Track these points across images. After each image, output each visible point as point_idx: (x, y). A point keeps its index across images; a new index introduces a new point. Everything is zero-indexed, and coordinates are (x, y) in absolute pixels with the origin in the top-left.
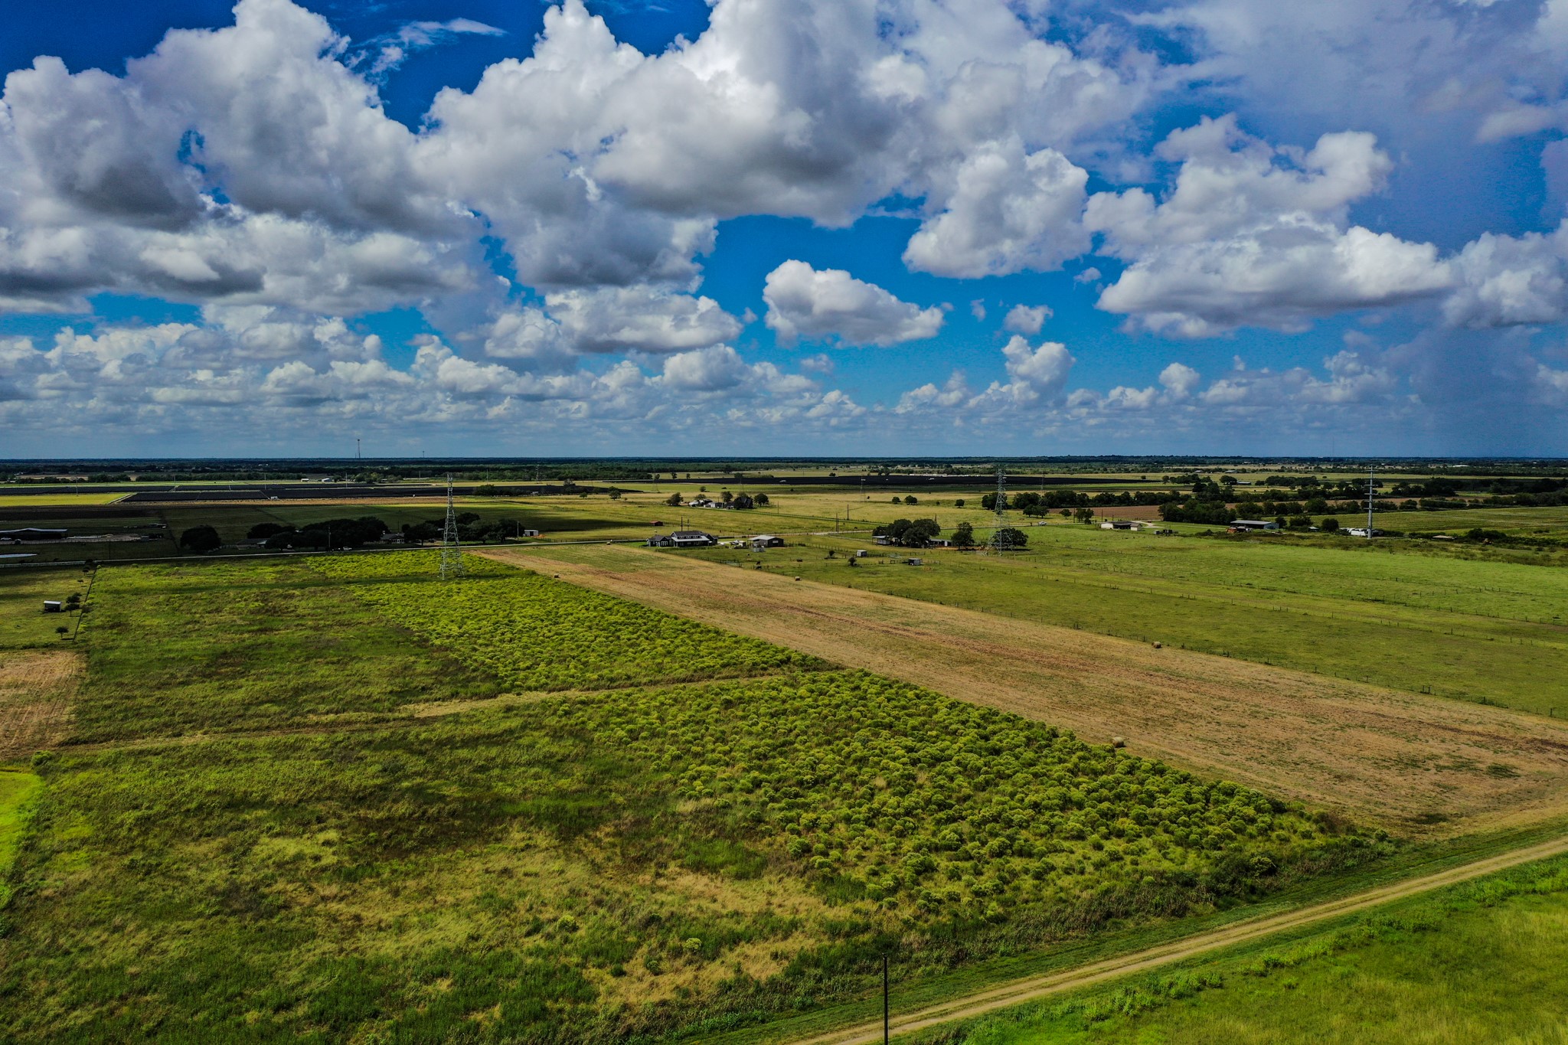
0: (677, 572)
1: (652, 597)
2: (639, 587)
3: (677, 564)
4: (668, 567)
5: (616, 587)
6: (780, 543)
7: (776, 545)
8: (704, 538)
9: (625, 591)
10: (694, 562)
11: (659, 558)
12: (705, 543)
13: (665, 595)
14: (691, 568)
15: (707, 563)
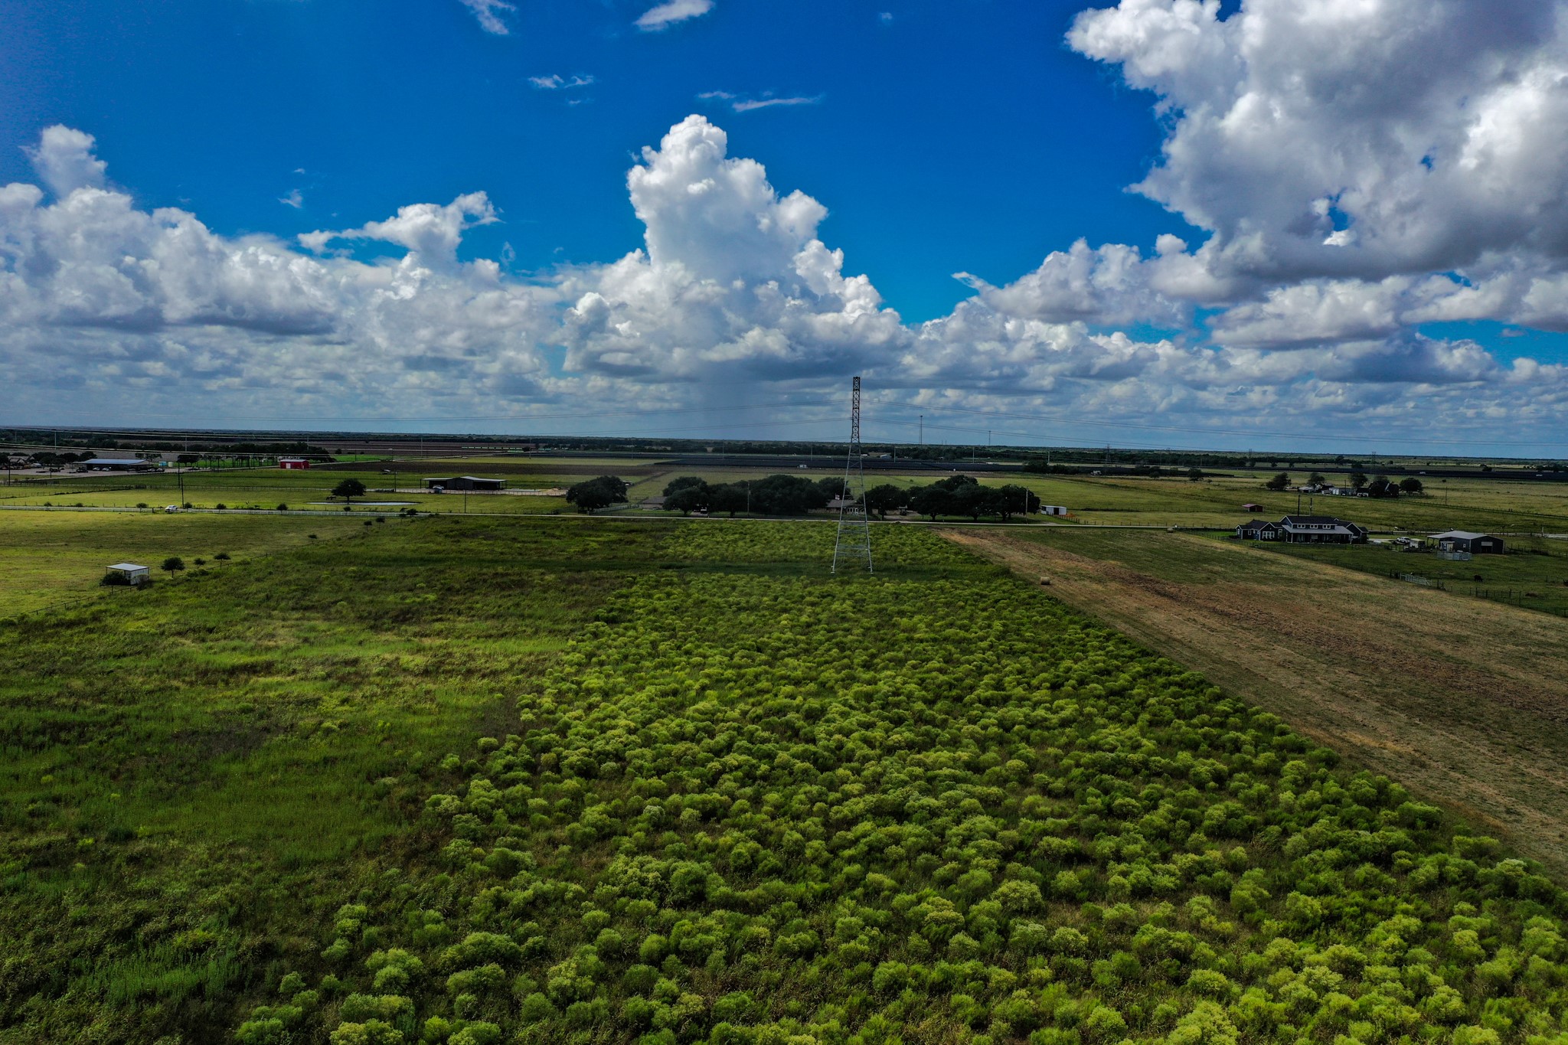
0: (1301, 589)
1: (1247, 658)
2: (1213, 622)
3: (1298, 574)
4: (1277, 578)
5: (1162, 617)
6: (1498, 547)
7: (1487, 550)
8: (1342, 530)
9: (1183, 630)
10: (1331, 572)
11: (1258, 561)
12: (1343, 539)
13: (1281, 651)
14: (1329, 584)
15: (1360, 576)
